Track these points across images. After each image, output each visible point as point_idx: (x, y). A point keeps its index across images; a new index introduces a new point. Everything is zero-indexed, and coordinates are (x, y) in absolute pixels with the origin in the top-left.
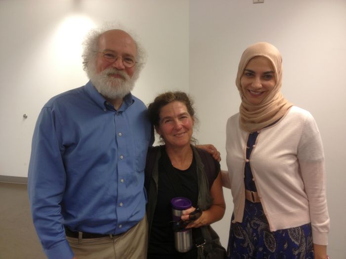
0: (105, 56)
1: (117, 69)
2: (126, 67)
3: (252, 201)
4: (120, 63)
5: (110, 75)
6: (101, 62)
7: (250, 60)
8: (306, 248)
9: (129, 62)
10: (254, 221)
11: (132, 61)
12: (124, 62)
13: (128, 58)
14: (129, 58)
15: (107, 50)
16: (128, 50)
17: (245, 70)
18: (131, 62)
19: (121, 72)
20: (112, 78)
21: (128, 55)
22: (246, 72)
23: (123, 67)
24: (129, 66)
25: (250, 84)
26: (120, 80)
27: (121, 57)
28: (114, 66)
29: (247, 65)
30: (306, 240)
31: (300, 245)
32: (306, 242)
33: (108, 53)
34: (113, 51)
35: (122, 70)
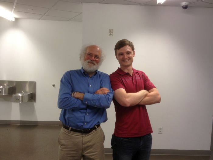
1: (91, 60)
5: (88, 62)
6: (86, 57)
9: (97, 58)
13: (96, 56)
15: (89, 53)
16: (97, 53)
20: (89, 64)
24: (97, 60)
26: (92, 65)
34: (91, 53)
35: (94, 61)
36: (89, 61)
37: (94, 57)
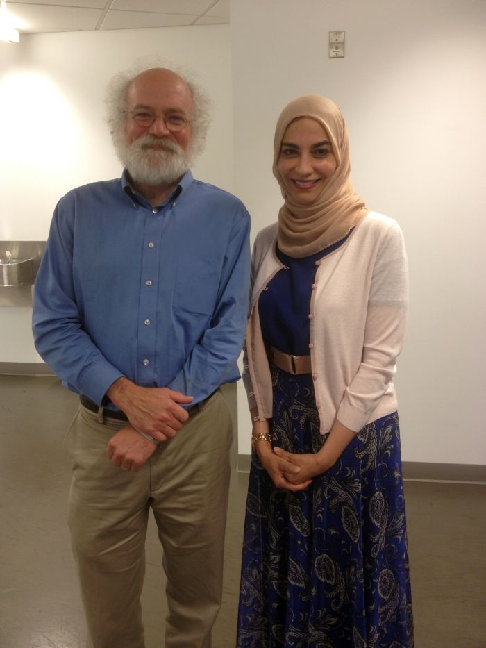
0: (137, 117)
1: (155, 136)
2: (172, 132)
3: (292, 372)
4: (161, 127)
6: (131, 127)
7: (288, 126)
8: (377, 447)
9: (176, 122)
10: (294, 407)
11: (183, 120)
12: (168, 124)
13: (173, 116)
14: (177, 114)
15: (138, 107)
16: (177, 102)
17: (282, 144)
18: (181, 122)
19: (163, 142)
20: (149, 151)
21: (173, 110)
22: (285, 148)
23: (167, 132)
25: (293, 169)
26: (163, 154)
27: (162, 115)
28: (151, 131)
29: (284, 136)
30: (378, 434)
31: (368, 442)
32: (378, 438)
33: (139, 111)
35: (165, 137)
36: (145, 140)
37: (165, 122)
